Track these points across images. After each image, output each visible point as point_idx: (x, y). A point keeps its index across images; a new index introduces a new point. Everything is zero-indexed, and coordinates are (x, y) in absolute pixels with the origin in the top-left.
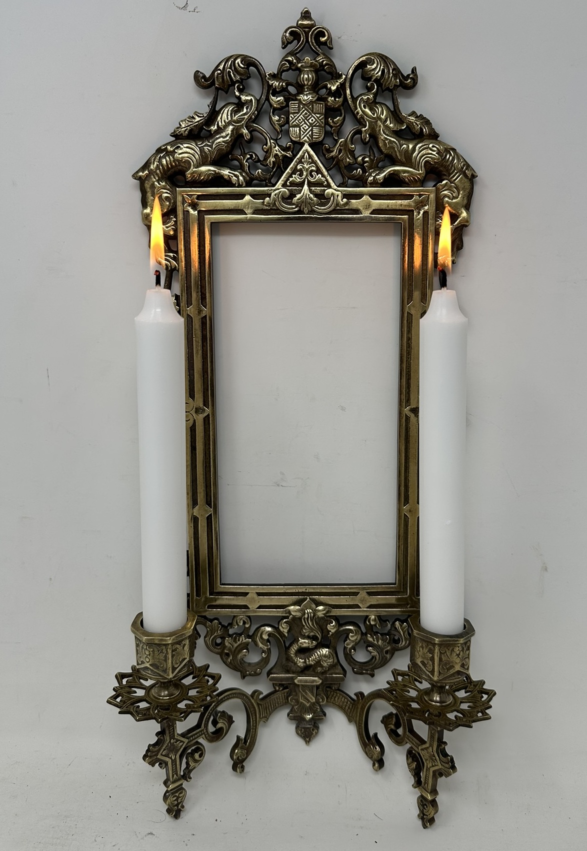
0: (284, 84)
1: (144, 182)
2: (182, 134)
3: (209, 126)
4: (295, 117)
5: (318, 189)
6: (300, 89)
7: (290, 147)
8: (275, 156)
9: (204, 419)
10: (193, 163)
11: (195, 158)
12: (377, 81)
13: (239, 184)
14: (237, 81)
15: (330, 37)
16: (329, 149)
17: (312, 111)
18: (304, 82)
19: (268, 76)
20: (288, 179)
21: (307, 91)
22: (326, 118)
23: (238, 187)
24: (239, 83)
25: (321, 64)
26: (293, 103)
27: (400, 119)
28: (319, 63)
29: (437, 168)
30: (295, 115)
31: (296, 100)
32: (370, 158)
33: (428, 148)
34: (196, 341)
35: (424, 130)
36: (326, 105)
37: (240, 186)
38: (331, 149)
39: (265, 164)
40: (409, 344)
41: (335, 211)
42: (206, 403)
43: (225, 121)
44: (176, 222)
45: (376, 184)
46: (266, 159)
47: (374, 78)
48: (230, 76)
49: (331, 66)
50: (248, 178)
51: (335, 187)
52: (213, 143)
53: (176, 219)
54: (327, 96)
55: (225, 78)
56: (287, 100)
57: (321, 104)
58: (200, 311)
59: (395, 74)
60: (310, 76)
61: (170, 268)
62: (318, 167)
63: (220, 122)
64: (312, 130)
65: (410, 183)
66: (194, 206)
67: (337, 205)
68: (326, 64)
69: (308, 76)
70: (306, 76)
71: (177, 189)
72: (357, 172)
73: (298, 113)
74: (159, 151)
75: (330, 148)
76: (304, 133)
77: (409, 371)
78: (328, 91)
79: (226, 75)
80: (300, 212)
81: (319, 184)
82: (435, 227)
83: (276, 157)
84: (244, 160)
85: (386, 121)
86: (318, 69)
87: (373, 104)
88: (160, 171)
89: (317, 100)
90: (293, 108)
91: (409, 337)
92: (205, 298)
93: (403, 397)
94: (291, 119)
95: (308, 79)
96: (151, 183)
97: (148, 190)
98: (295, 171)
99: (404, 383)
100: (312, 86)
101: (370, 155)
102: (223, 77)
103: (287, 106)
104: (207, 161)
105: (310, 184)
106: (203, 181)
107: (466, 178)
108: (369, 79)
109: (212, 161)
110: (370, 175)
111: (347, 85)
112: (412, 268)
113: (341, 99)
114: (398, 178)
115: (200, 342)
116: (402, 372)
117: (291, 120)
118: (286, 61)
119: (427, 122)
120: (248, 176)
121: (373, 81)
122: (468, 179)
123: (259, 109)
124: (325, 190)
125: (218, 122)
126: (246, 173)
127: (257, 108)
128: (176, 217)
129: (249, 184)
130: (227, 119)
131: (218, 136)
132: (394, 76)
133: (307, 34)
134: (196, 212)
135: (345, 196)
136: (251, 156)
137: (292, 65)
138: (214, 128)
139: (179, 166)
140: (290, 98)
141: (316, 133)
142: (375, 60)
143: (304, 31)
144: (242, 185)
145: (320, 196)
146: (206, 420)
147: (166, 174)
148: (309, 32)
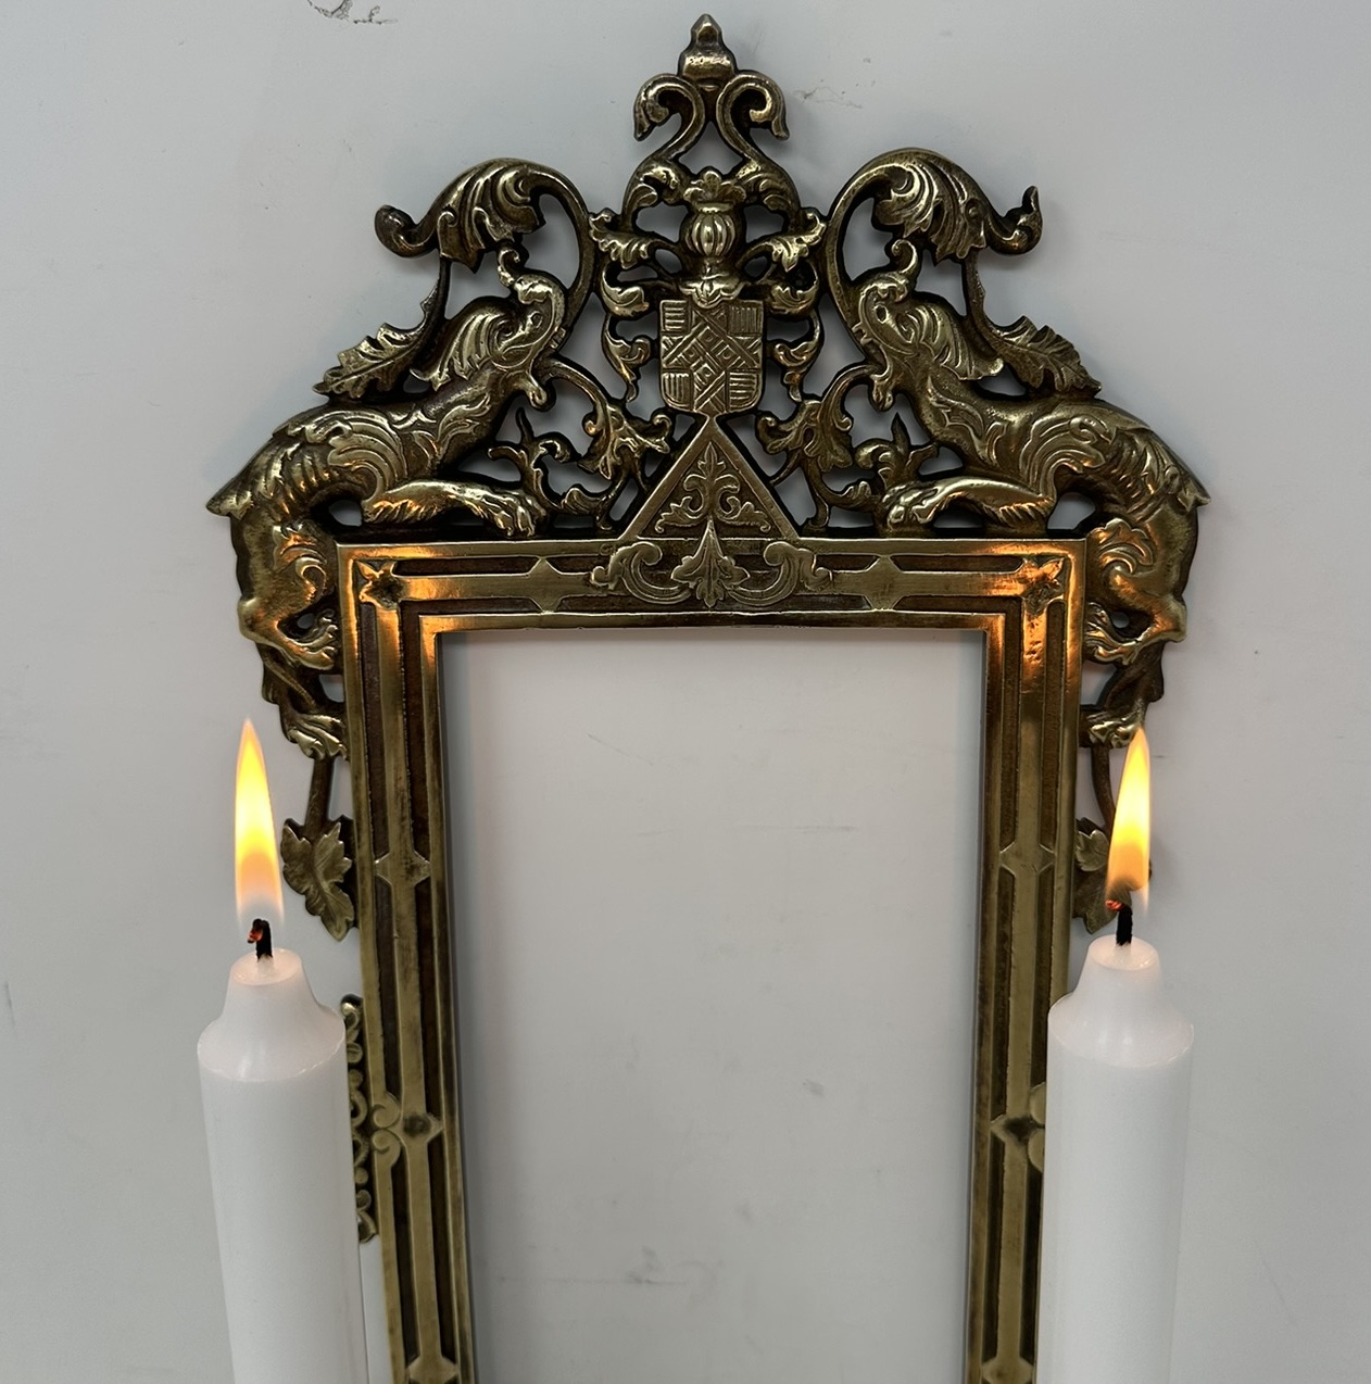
0: (643, 248)
1: (242, 528)
2: (346, 393)
3: (427, 367)
4: (675, 343)
5: (744, 542)
6: (691, 263)
7: (662, 425)
8: (618, 450)
9: (430, 1146)
10: (382, 475)
11: (387, 461)
12: (921, 239)
13: (516, 530)
14: (504, 243)
15: (780, 107)
16: (776, 428)
17: (727, 329)
18: (700, 244)
19: (593, 227)
20: (657, 515)
21: (710, 274)
22: (767, 345)
23: (513, 538)
24: (508, 246)
25: (754, 191)
26: (670, 306)
27: (987, 344)
28: (747, 187)
29: (1091, 483)
30: (675, 338)
31: (679, 296)
32: (896, 453)
34: (401, 946)
35: (1057, 376)
36: (767, 307)
37: (518, 535)
38: (783, 427)
39: (589, 468)
40: (1003, 950)
41: (795, 600)
42: (432, 1106)
43: (469, 359)
44: (337, 634)
45: (911, 525)
46: (595, 455)
47: (910, 232)
48: (481, 227)
49: (782, 192)
50: (543, 512)
51: (794, 535)
52: (439, 415)
54: (770, 282)
55: (468, 232)
56: (653, 295)
57: (751, 305)
58: (412, 870)
59: (975, 217)
60: (719, 228)
61: (322, 755)
62: (742, 482)
63: (457, 361)
64: (726, 379)
65: (1012, 522)
66: (387, 590)
67: (800, 583)
68: (769, 190)
69: (714, 227)
70: (708, 229)
71: (338, 545)
72: (856, 490)
73: (684, 332)
74: (281, 438)
75: (779, 422)
76: (703, 388)
77: (1003, 1023)
78: (773, 266)
79: (470, 222)
80: (692, 602)
81: (745, 527)
82: (1084, 644)
83: (622, 452)
84: (530, 462)
86: (745, 206)
87: (906, 306)
89: (741, 295)
90: (670, 318)
91: (1005, 934)
92: (425, 830)
93: (988, 1092)
94: (663, 346)
95: (714, 238)
96: (263, 529)
97: (254, 549)
98: (676, 492)
99: (990, 1057)
100: (726, 256)
101: (894, 442)
102: (461, 229)
103: (654, 308)
104: (422, 467)
105: (720, 528)
106: (412, 521)
107: (1177, 512)
108: (897, 231)
109: (438, 466)
110: (895, 501)
111: (831, 250)
112: (1013, 752)
113: (812, 290)
114: (978, 511)
115: (414, 948)
116: (985, 1027)
117: (666, 353)
118: (648, 180)
119: (1068, 352)
120: (542, 506)
121: (906, 239)
122: (1182, 514)
123: (570, 324)
124: (763, 545)
125: (451, 360)
126: (537, 498)
127: (564, 319)
128: (337, 619)
129: (546, 528)
130: (478, 352)
132: (972, 224)
133: (708, 100)
134: (396, 608)
135: (823, 559)
136: (552, 449)
137: (665, 193)
138: (438, 376)
139: (343, 481)
140: (660, 287)
141: (736, 388)
142: (915, 174)
143: (702, 91)
144: (526, 532)
145: (751, 560)
146: (435, 1149)
147: (304, 505)
148: (716, 93)
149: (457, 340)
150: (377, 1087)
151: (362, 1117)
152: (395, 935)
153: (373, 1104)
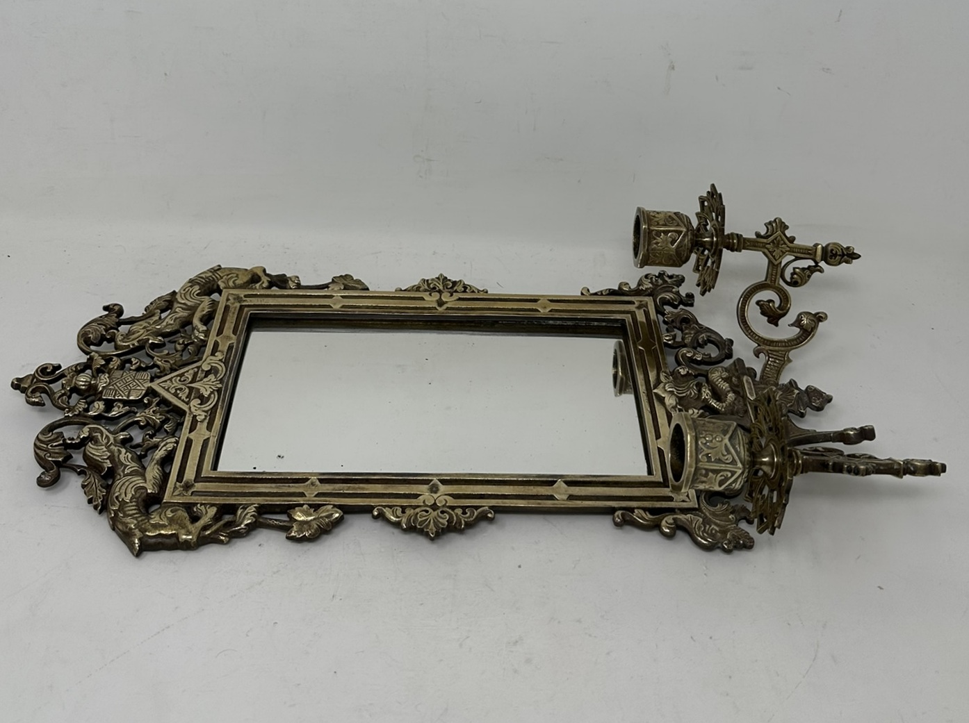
0: (82, 401)
4: (119, 393)
5: (200, 375)
6: (92, 388)
7: (148, 400)
8: (154, 413)
10: (139, 484)
11: (135, 482)
12: (107, 329)
13: (175, 443)
15: (48, 365)
17: (119, 378)
18: (86, 385)
20: (183, 401)
21: (97, 380)
22: (130, 369)
23: (178, 444)
25: (74, 371)
26: (105, 395)
28: (72, 372)
31: (101, 392)
32: (181, 339)
33: (184, 294)
34: (347, 490)
35: (166, 299)
37: (177, 442)
41: (226, 362)
42: (426, 483)
47: (104, 332)
48: (56, 446)
49: (79, 366)
50: (171, 435)
51: (201, 362)
52: (123, 464)
53: (198, 503)
56: (100, 400)
57: (114, 372)
58: (313, 485)
62: (177, 376)
63: (103, 458)
64: (138, 380)
66: (188, 486)
67: (221, 360)
68: (76, 368)
71: (164, 501)
73: (117, 391)
75: (160, 369)
76: (139, 386)
79: (53, 449)
80: (219, 390)
81: (195, 375)
84: (150, 441)
85: (149, 323)
88: (139, 517)
89: (109, 374)
92: (296, 480)
94: (120, 397)
98: (176, 395)
102: (54, 453)
104: (141, 471)
105: (193, 381)
108: (103, 336)
113: (114, 358)
114: (207, 316)
118: (59, 399)
124: (203, 370)
125: (102, 460)
128: (196, 504)
129: (178, 434)
131: (117, 460)
133: (39, 381)
134: (196, 484)
135: (213, 354)
143: (35, 382)
144: (177, 440)
145: (208, 373)
146: (444, 482)
148: (37, 379)
149: (94, 457)
150: (414, 502)
151: (428, 509)
152: (342, 492)
153: (422, 504)
